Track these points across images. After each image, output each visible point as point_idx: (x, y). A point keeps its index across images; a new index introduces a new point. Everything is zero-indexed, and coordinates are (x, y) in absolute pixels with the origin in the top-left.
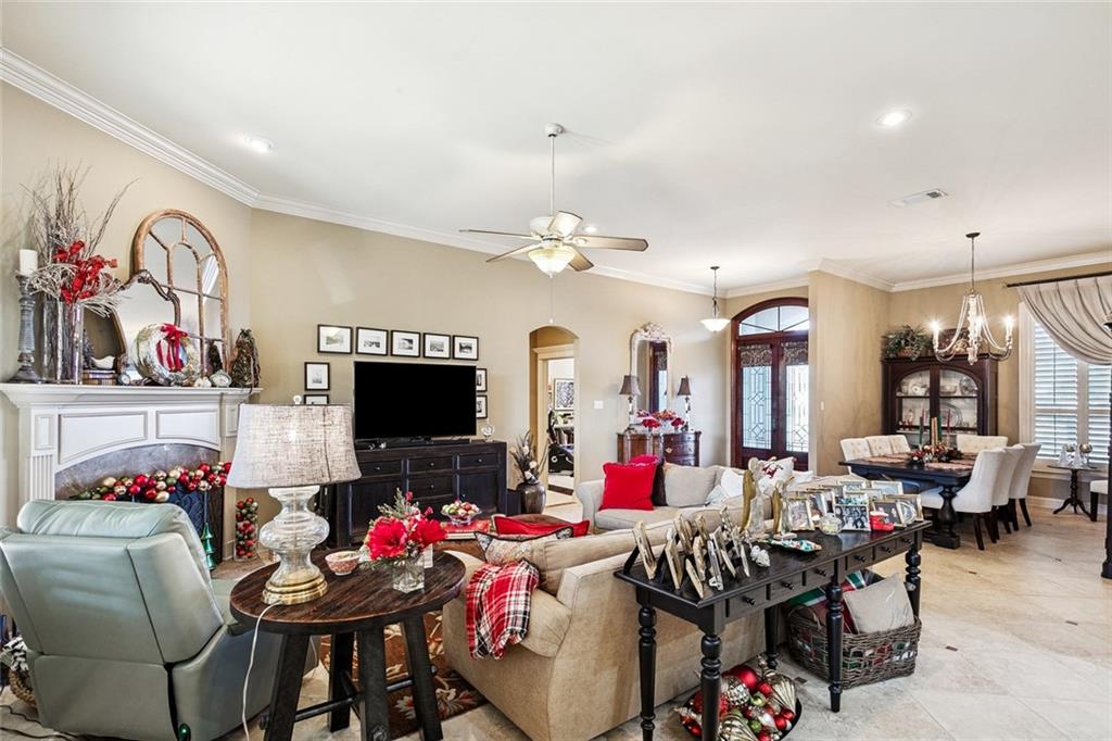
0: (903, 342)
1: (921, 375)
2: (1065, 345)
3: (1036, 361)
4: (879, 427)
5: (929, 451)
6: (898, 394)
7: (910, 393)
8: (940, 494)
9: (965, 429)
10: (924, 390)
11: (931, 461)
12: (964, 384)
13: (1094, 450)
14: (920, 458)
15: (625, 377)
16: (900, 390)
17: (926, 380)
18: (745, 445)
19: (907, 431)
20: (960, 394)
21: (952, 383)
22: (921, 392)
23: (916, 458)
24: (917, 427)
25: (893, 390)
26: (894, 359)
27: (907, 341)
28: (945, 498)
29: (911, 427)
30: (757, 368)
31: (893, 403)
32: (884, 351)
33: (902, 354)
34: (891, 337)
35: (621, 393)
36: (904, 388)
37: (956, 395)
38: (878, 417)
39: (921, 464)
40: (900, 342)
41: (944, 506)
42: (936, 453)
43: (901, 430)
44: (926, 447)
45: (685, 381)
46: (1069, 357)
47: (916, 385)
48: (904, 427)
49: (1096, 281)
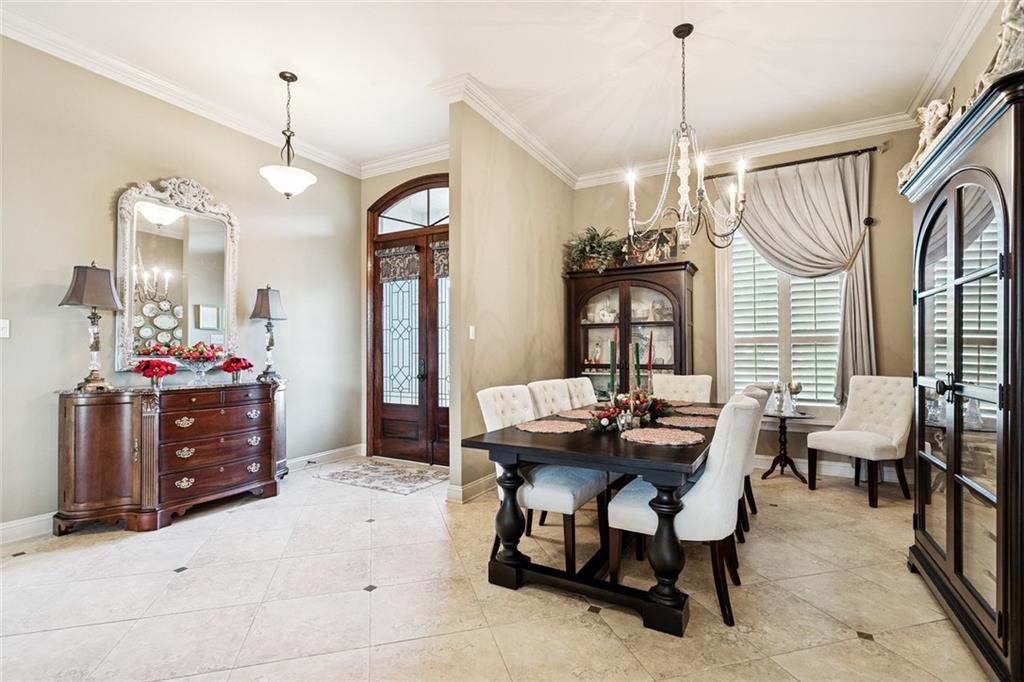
0: (588, 249)
1: (609, 297)
2: (767, 253)
3: (734, 275)
4: (562, 367)
5: (625, 406)
6: (583, 322)
7: (597, 321)
8: (653, 504)
9: (660, 367)
10: (613, 316)
11: (630, 427)
12: (658, 306)
13: (803, 389)
14: (612, 420)
15: (78, 268)
16: (586, 317)
17: (615, 303)
18: (386, 400)
19: (594, 372)
20: (653, 320)
21: (645, 306)
22: (609, 318)
23: (605, 422)
24: (606, 367)
25: (577, 316)
26: (577, 272)
27: (592, 248)
28: (661, 515)
29: (598, 366)
30: (400, 283)
31: (577, 336)
32: (567, 265)
33: (588, 267)
34: (574, 243)
35: (67, 301)
36: (590, 315)
37: (648, 321)
38: (559, 354)
39: (614, 433)
40: (585, 249)
41: (659, 530)
42: (636, 408)
43: (587, 371)
44: (621, 397)
45: (263, 294)
46: (771, 268)
47: (603, 311)
48: (591, 366)
49: (797, 170)
